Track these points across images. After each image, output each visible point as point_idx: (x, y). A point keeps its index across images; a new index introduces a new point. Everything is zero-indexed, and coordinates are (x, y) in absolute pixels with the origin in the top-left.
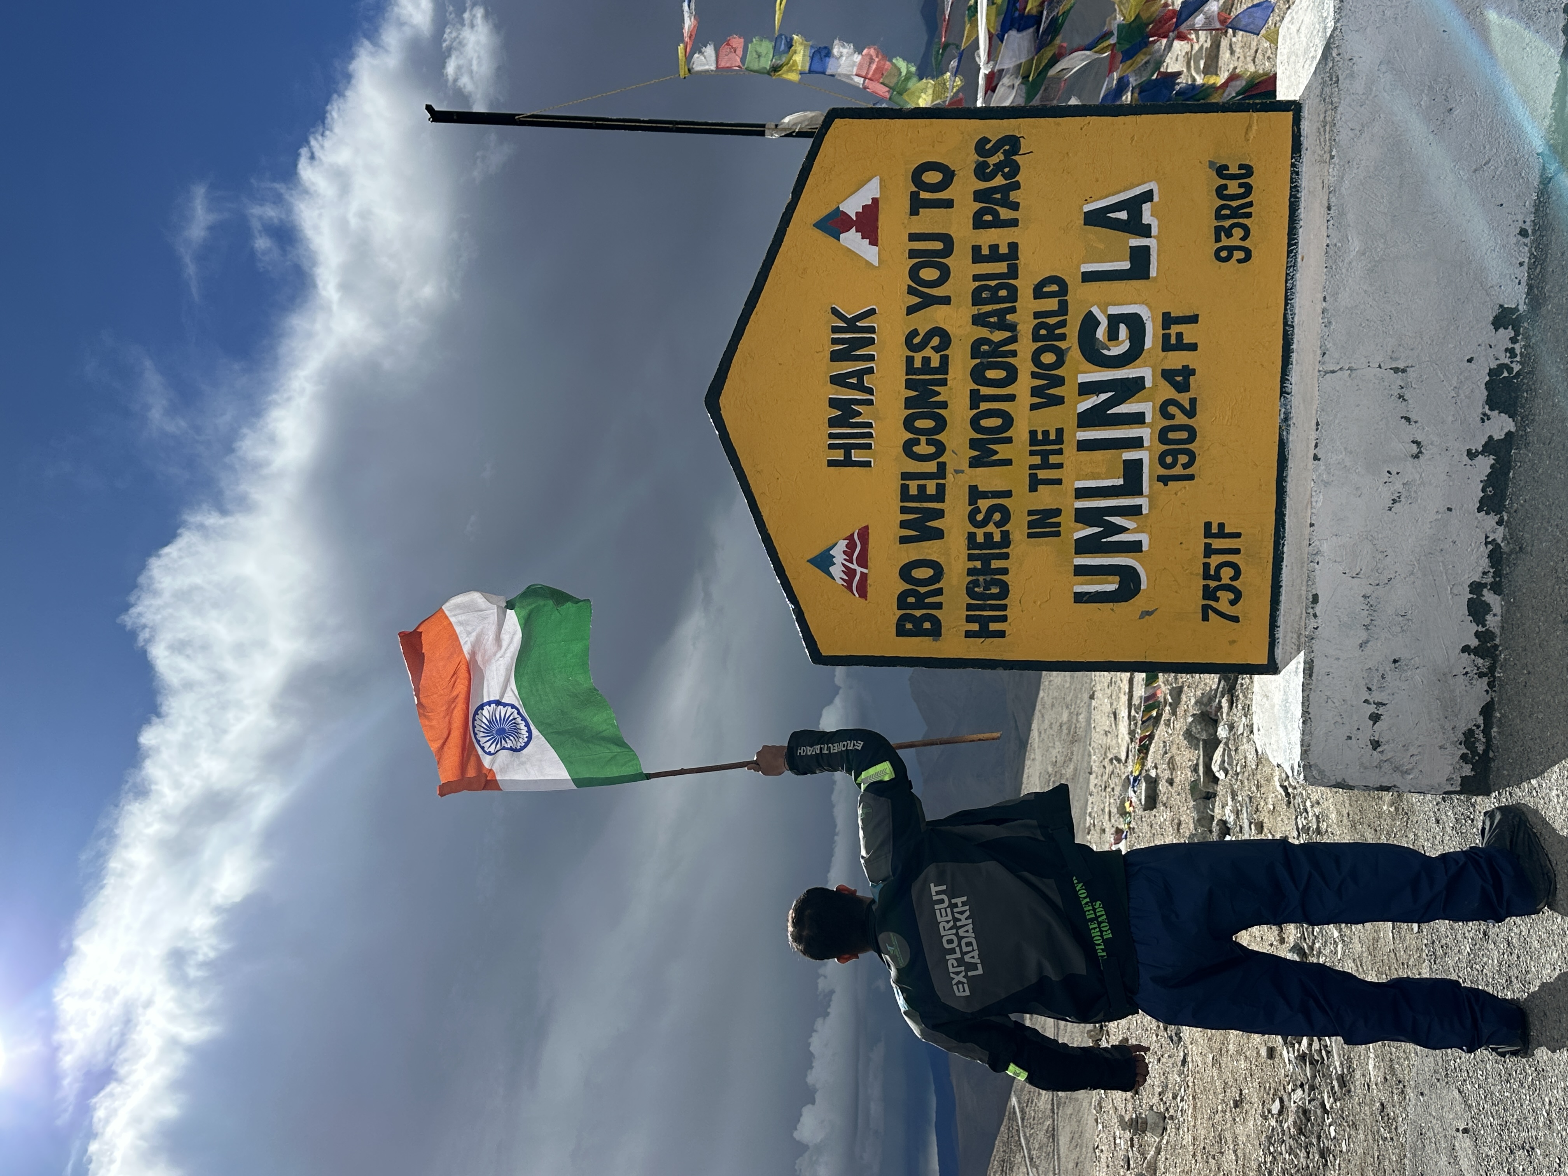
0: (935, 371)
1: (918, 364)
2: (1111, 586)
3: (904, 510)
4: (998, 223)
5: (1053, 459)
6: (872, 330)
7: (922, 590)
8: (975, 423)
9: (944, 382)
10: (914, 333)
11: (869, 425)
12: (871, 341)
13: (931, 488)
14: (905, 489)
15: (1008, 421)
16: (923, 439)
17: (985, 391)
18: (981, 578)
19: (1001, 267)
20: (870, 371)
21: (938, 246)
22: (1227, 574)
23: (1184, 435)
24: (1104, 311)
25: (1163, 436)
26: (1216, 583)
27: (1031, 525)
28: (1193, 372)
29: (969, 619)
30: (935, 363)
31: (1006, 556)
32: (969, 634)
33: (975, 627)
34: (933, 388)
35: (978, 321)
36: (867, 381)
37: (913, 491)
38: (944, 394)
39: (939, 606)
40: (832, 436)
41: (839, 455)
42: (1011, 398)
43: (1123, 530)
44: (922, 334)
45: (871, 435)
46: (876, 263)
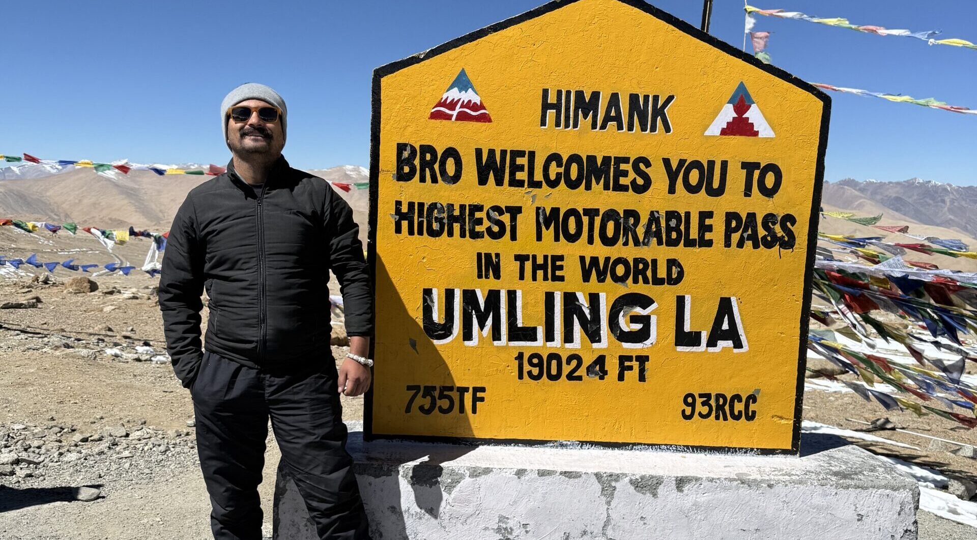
0: (616, 181)
1: (623, 167)
2: (438, 316)
3: (503, 152)
4: (729, 232)
5: (540, 273)
6: (653, 129)
7: (436, 167)
8: (572, 212)
9: (606, 187)
10: (648, 164)
11: (575, 126)
12: (644, 129)
13: (521, 176)
14: (521, 154)
15: (572, 238)
16: (561, 170)
17: (598, 221)
18: (445, 215)
19: (694, 234)
20: (620, 127)
21: (716, 185)
22: (445, 403)
23: (554, 371)
24: (653, 312)
25: (553, 356)
26: (437, 397)
27: (488, 256)
28: (602, 378)
29: (411, 205)
30: (623, 181)
31: (463, 235)
32: (398, 203)
33: (405, 209)
34: (603, 179)
35: (654, 215)
36: (612, 125)
37: (520, 161)
38: (598, 187)
39: (423, 179)
40: (569, 93)
41: (552, 99)
42: (591, 241)
43: (482, 326)
44: (647, 170)
45: (567, 126)
46: (707, 133)
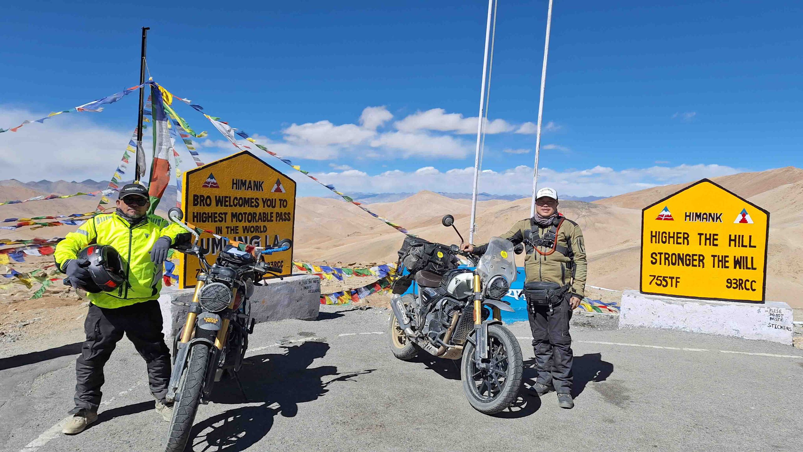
0: (251, 204)
1: (253, 200)
3: (223, 197)
4: (277, 217)
5: (232, 232)
6: (259, 190)
7: (204, 201)
8: (240, 214)
10: (258, 200)
11: (241, 189)
12: (257, 190)
13: (227, 203)
14: (227, 197)
15: (240, 221)
16: (238, 202)
17: (247, 215)
18: (207, 216)
19: (269, 219)
20: (252, 190)
21: (274, 205)
24: (260, 241)
27: (219, 227)
29: (197, 213)
30: (253, 204)
31: (212, 222)
32: (194, 213)
33: (195, 215)
34: (248, 204)
35: (260, 214)
36: (250, 189)
37: (227, 199)
38: (246, 206)
39: (201, 205)
40: (239, 180)
41: (235, 182)
42: (245, 222)
43: (217, 249)
44: (258, 201)
45: (239, 189)
46: (272, 191)
